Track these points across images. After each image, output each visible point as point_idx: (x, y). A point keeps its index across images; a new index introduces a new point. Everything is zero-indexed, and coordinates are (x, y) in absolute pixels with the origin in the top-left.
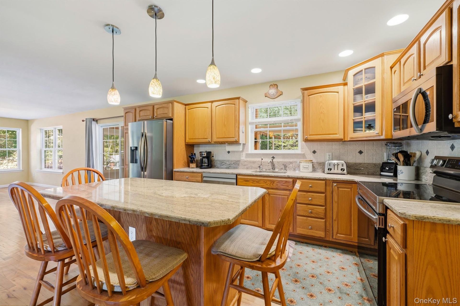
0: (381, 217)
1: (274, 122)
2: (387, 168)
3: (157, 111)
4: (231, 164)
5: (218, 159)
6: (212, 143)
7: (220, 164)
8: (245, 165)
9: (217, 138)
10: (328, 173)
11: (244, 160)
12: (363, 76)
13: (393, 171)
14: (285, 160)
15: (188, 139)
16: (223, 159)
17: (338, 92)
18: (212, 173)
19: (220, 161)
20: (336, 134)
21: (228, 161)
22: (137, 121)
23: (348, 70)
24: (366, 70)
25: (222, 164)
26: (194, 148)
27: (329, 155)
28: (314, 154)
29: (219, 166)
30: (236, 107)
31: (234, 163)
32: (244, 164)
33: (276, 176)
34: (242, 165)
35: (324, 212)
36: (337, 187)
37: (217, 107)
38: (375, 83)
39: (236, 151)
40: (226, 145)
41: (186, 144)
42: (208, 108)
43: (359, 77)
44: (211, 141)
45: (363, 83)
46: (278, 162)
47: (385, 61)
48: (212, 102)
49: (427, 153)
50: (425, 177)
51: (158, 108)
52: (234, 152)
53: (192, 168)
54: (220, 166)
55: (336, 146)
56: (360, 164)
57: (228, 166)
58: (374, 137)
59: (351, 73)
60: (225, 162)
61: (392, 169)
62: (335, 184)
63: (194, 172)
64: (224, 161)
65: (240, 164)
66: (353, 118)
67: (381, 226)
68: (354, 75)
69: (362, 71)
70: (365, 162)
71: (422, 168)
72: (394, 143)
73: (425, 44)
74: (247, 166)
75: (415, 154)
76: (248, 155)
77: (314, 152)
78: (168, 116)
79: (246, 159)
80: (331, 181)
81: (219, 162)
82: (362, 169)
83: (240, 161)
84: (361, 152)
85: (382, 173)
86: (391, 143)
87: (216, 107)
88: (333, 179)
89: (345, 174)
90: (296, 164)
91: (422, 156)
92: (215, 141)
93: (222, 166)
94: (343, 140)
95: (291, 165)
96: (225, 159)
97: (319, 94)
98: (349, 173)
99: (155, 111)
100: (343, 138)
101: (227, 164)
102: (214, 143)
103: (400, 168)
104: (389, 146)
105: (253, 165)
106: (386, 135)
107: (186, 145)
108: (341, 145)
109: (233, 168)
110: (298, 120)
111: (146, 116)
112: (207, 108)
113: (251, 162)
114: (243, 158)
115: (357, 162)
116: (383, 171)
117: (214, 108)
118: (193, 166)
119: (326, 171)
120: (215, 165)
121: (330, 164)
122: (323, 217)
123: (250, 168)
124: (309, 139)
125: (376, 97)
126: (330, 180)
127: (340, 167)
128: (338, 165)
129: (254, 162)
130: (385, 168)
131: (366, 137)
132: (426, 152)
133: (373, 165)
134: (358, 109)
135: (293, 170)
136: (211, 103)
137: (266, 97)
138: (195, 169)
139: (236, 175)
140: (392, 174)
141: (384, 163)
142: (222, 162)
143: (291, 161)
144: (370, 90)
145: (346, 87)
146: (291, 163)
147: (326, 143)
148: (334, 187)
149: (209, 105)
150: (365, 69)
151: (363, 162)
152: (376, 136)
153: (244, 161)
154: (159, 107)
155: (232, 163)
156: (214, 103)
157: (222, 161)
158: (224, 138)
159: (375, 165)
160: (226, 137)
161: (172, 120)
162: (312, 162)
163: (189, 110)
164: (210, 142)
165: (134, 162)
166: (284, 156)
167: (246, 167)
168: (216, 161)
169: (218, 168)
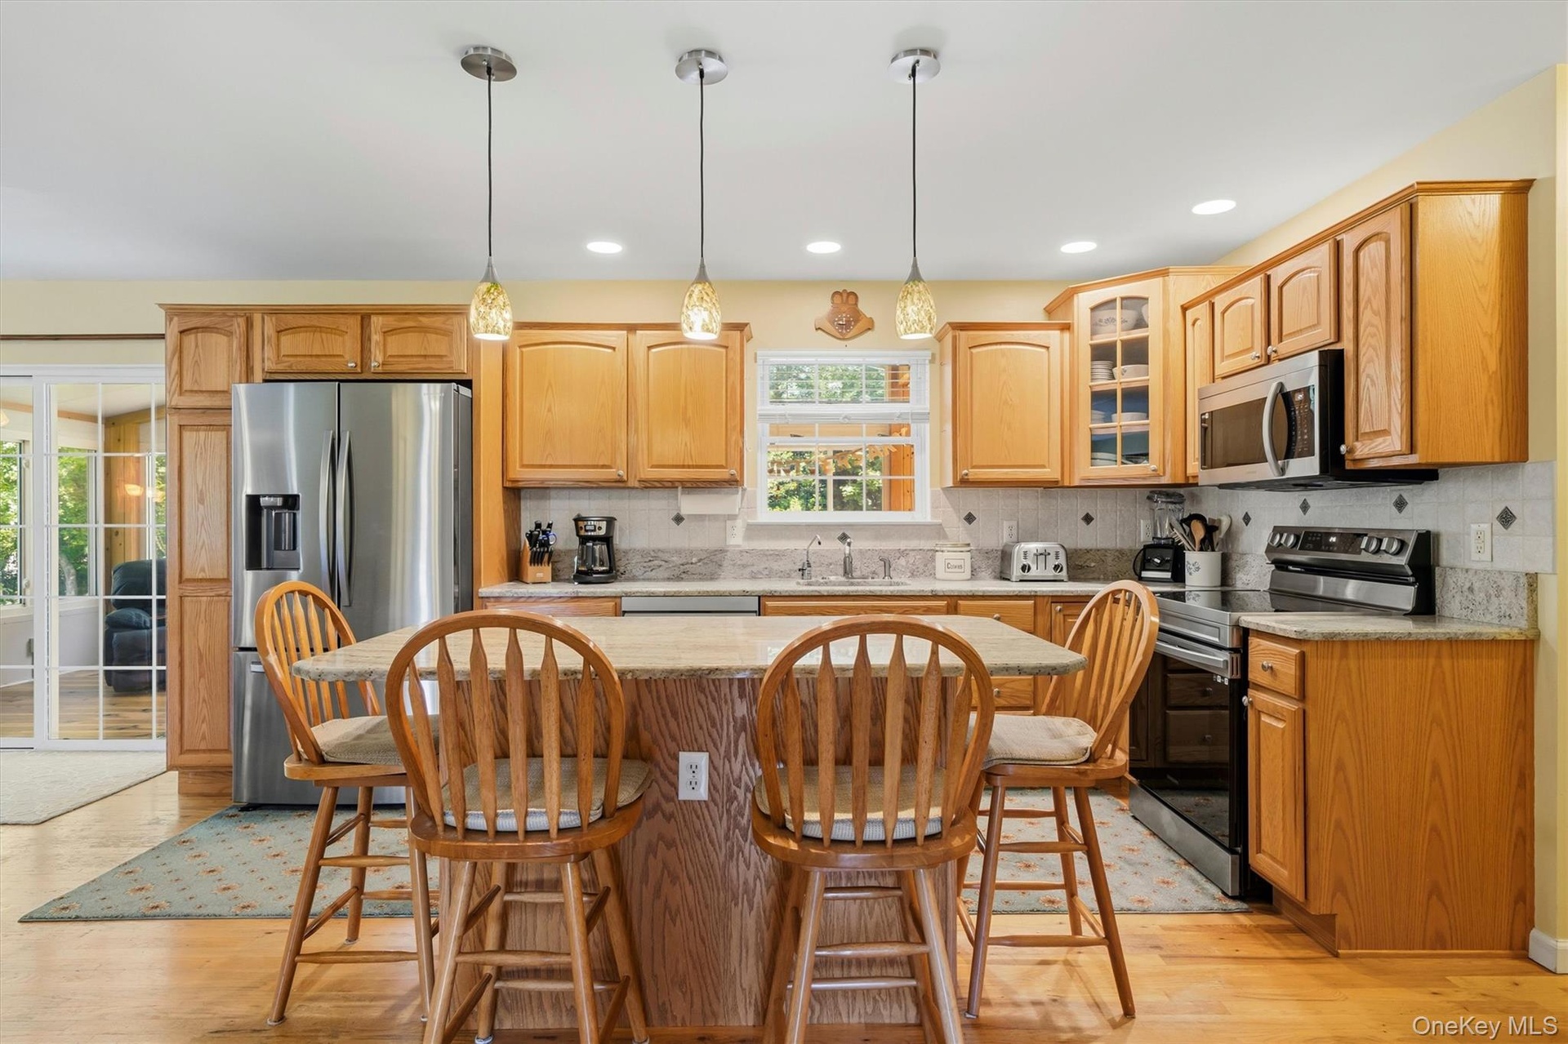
0: (1234, 656)
1: (846, 417)
2: (1156, 560)
3: (385, 340)
4: (687, 563)
5: (633, 546)
6: (630, 484)
7: (645, 565)
8: (744, 566)
9: (653, 466)
10: (1021, 581)
11: (739, 546)
12: (1118, 313)
13: (1168, 566)
14: (884, 544)
15: (518, 465)
16: (653, 546)
17: (1048, 348)
18: (664, 596)
19: (644, 553)
20: (1043, 466)
21: (678, 552)
22: (258, 376)
23: (1075, 291)
24: (1125, 302)
25: (650, 564)
26: (522, 503)
27: (1011, 528)
28: (970, 523)
29: (638, 572)
30: (730, 356)
31: (700, 561)
32: (739, 562)
33: (895, 593)
34: (734, 565)
35: (1031, 688)
36: (1062, 617)
37: (654, 350)
38: (1147, 341)
39: (709, 515)
40: (679, 494)
41: (508, 485)
42: (614, 349)
43: (1104, 314)
44: (625, 478)
45: (1116, 333)
46: (861, 551)
47: (1171, 288)
48: (632, 328)
49: (1247, 519)
50: (1244, 578)
51: (395, 329)
52: (701, 518)
53: (534, 583)
54: (641, 572)
55: (1027, 501)
56: (1088, 551)
57: (677, 572)
58: (1144, 479)
59: (1085, 301)
60: (666, 557)
61: (1168, 561)
62: (1059, 608)
63: (580, 595)
64: (660, 554)
65: (725, 563)
66: (1091, 426)
67: (1234, 677)
68: (1093, 309)
69: (1115, 300)
70: (1098, 547)
71: (1235, 557)
72: (1168, 495)
73: (1281, 288)
74: (755, 569)
75: (1220, 521)
76: (754, 530)
77: (970, 518)
78: (451, 368)
79: (746, 546)
80: (1046, 599)
81: (637, 558)
82: (1093, 564)
83: (727, 551)
84: (1088, 519)
85: (1145, 574)
86: (1160, 493)
87: (650, 348)
88: (1054, 594)
89: (1062, 581)
90: (918, 557)
91: (1233, 527)
92: (643, 477)
93: (653, 573)
94: (1060, 484)
95: (903, 561)
96: (661, 546)
97: (998, 347)
98: (1072, 578)
99: (377, 343)
100: (1060, 479)
101: (673, 562)
102: (637, 484)
103: (1193, 557)
104: (1157, 502)
105: (775, 566)
106: (1174, 475)
107: (505, 488)
108: (1042, 497)
109: (695, 577)
110: (922, 417)
111: (318, 356)
112: (610, 351)
113: (766, 555)
114: (736, 539)
115: (1079, 547)
116: (1147, 567)
117: (639, 353)
118: (540, 575)
119: (1016, 572)
120: (622, 570)
121: (1025, 553)
122: (1028, 702)
123: (762, 574)
124: (970, 477)
125: (1151, 376)
126: (1044, 596)
127: (1052, 562)
128: (1045, 554)
129: (778, 555)
130: (1150, 561)
131: (1124, 479)
132: (1244, 518)
133: (1117, 554)
134: (1103, 401)
135: (909, 574)
136: (625, 332)
137: (819, 331)
138: (549, 586)
139: (759, 597)
140: (1168, 575)
141: (1146, 547)
142: (653, 560)
143: (903, 548)
144: (1137, 353)
145: (1067, 335)
146: (903, 553)
147: (1001, 491)
148: (1056, 613)
149: (616, 337)
150: (1123, 299)
151: (1094, 547)
152: (1151, 477)
153: (741, 551)
154: (396, 324)
155: (694, 560)
156: (638, 332)
157: (652, 554)
158: (683, 467)
159: (1121, 552)
160: (691, 463)
161: (468, 384)
162: (968, 549)
163: (524, 350)
164: (624, 482)
165: (264, 564)
166: (879, 530)
167: (748, 570)
168: (626, 552)
169: (634, 579)
